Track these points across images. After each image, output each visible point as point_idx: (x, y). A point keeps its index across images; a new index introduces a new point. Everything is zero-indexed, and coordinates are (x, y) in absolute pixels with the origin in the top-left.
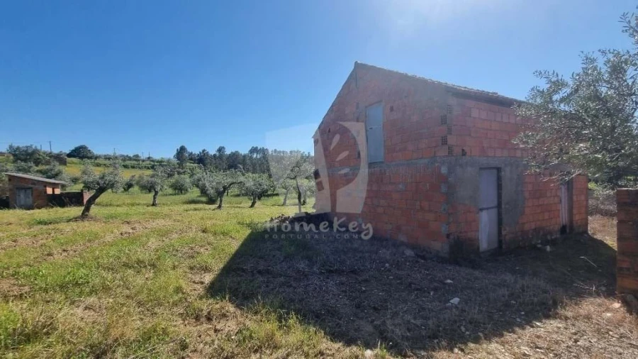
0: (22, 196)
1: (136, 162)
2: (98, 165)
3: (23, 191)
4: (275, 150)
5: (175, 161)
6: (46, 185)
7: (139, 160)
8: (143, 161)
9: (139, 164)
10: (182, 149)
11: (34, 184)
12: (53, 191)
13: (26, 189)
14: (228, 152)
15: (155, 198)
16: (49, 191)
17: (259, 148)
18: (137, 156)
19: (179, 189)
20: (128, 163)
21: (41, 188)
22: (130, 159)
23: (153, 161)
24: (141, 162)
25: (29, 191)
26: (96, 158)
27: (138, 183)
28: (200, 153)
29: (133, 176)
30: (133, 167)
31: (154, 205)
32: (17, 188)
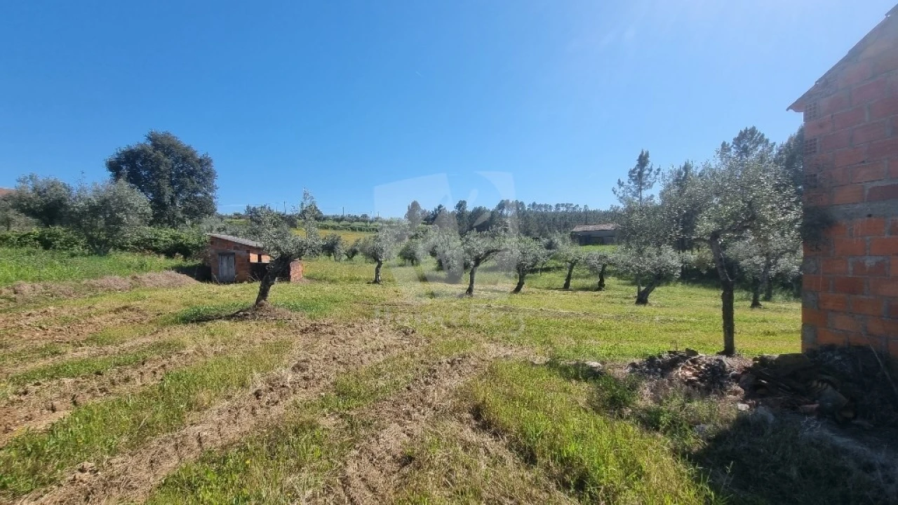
0: (225, 264)
1: (364, 224)
2: (326, 228)
3: (226, 258)
4: (534, 205)
5: (406, 222)
6: (250, 249)
7: (367, 222)
8: (371, 222)
9: (367, 226)
10: (415, 205)
11: (236, 248)
12: (260, 259)
13: (228, 255)
14: (469, 208)
15: (377, 271)
16: (254, 258)
17: (511, 202)
18: (365, 216)
19: (409, 257)
20: (356, 224)
21: (244, 253)
22: (358, 220)
23: (381, 222)
24: (368, 224)
25: (232, 258)
26: (325, 219)
27: (362, 250)
28: (436, 210)
29: (358, 241)
30: (361, 230)
31: (376, 281)
32: (220, 254)
